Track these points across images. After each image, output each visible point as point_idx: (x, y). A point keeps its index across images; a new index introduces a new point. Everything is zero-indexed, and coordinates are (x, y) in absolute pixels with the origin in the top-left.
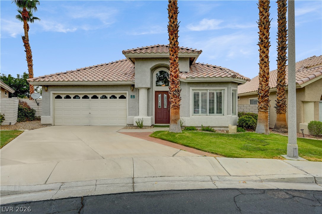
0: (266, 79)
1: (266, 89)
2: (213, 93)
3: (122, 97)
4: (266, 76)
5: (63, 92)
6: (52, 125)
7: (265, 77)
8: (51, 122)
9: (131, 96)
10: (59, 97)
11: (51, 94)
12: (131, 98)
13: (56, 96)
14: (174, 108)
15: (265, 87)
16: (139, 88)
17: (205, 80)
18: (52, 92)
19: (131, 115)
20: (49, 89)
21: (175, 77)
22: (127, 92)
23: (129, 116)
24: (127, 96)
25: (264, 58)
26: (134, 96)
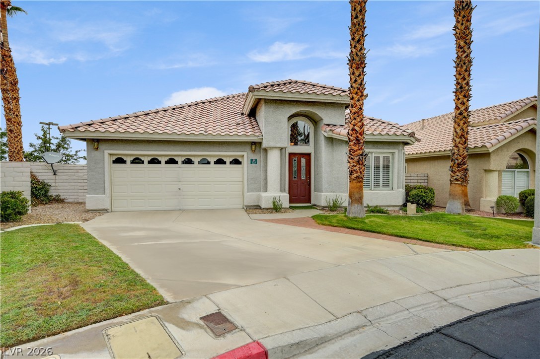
0: (464, 140)
1: (464, 154)
2: (379, 158)
3: (236, 162)
4: (466, 136)
5: (128, 152)
6: (108, 211)
7: (464, 138)
8: (107, 206)
9: (252, 160)
10: (120, 161)
11: (107, 156)
12: (251, 163)
13: (114, 158)
14: (359, 180)
15: (463, 151)
16: (268, 148)
17: (374, 138)
18: (107, 152)
19: (252, 191)
20: (102, 146)
21: (360, 134)
22: (245, 154)
23: (248, 192)
24: (245, 161)
25: (464, 111)
26: (256, 160)
